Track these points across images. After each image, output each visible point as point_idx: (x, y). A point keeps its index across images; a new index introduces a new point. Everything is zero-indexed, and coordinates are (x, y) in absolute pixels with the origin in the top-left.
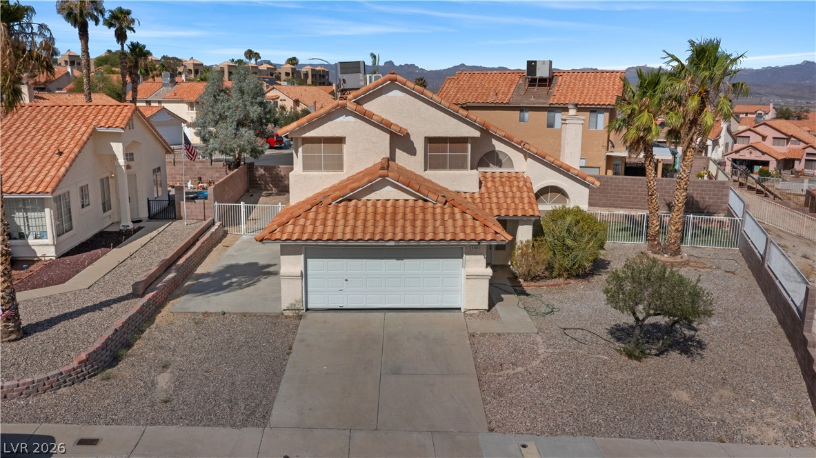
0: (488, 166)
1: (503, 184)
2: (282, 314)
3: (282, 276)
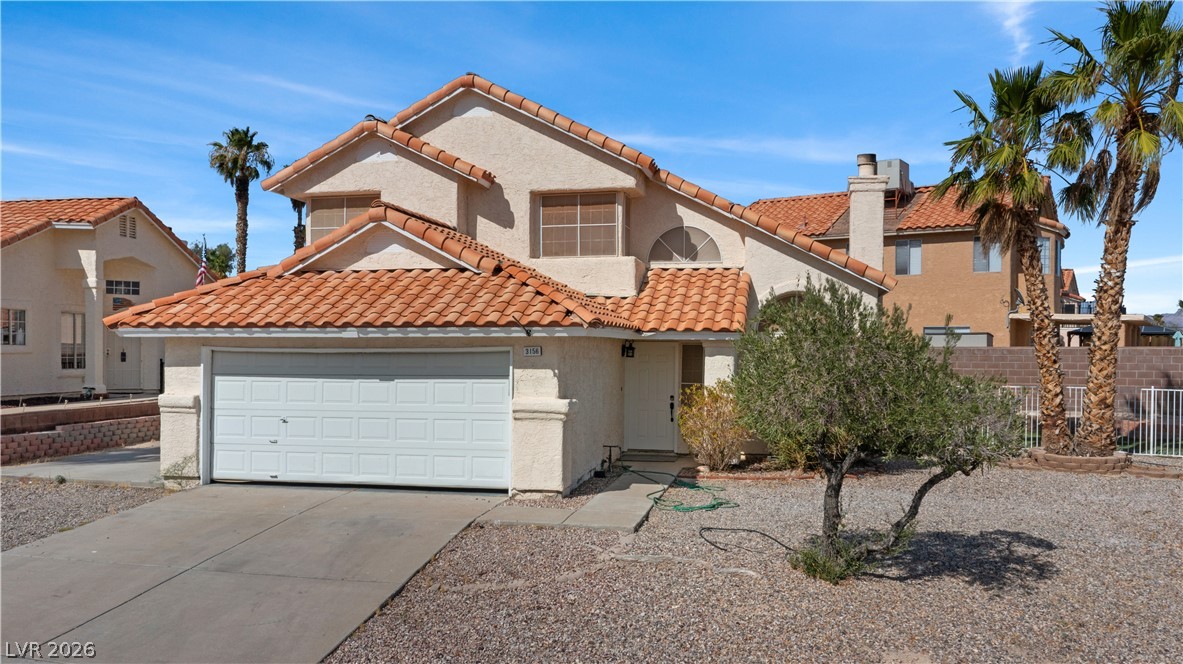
0: (670, 258)
1: (688, 284)
2: (161, 486)
3: (161, 406)
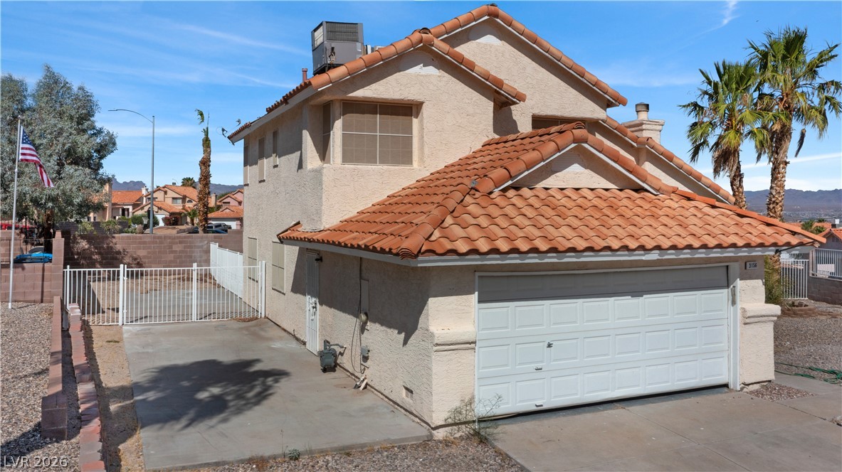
2: (430, 438)
3: (437, 345)
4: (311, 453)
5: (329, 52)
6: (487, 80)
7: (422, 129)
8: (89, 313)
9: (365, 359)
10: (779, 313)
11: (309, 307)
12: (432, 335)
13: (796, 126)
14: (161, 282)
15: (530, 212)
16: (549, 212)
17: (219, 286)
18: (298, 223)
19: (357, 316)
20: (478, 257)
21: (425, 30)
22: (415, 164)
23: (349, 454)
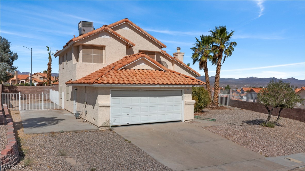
2: (98, 129)
3: (100, 106)
4: (66, 132)
5: (83, 30)
6: (124, 40)
7: (105, 53)
8: (9, 107)
9: (86, 114)
10: (195, 102)
11: (74, 103)
12: (98, 104)
13: (224, 55)
14: (33, 101)
15: (127, 75)
16: (132, 75)
17: (53, 102)
18: (72, 80)
19: (84, 103)
20: (109, 84)
21: (106, 26)
22: (104, 63)
23: (76, 132)
